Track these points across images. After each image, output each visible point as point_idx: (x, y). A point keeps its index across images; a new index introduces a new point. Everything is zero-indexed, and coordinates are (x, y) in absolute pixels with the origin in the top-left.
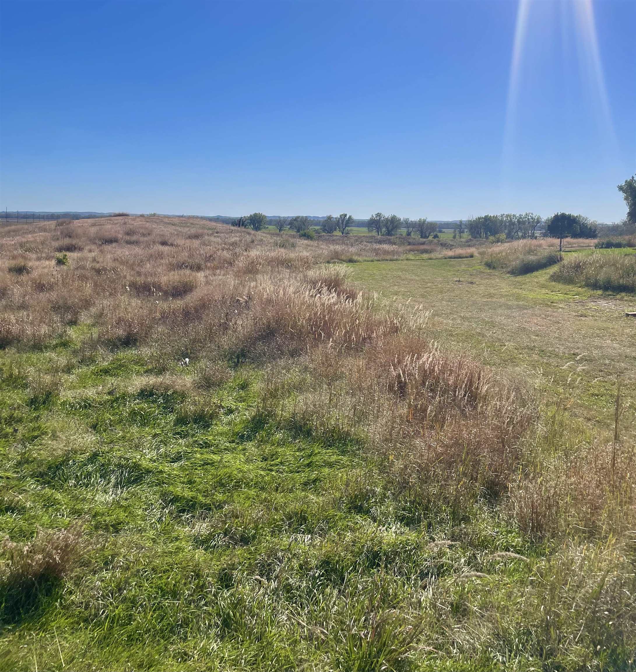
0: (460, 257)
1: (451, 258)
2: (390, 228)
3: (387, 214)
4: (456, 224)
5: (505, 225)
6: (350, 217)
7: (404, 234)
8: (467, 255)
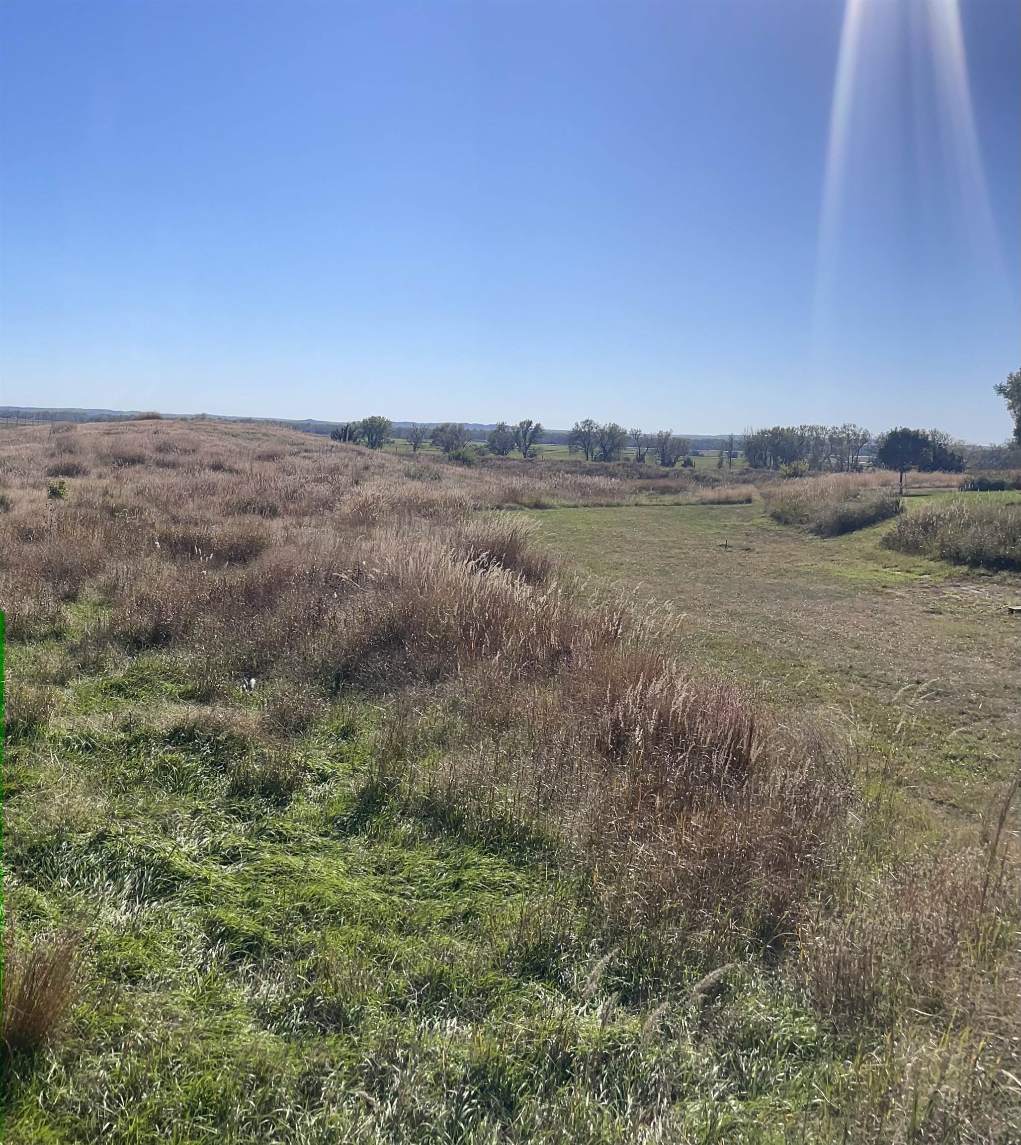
0: (728, 502)
1: (713, 503)
2: (607, 448)
3: (602, 421)
4: (723, 442)
5: (808, 445)
6: (538, 426)
7: (633, 458)
8: (741, 498)
